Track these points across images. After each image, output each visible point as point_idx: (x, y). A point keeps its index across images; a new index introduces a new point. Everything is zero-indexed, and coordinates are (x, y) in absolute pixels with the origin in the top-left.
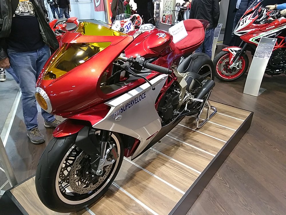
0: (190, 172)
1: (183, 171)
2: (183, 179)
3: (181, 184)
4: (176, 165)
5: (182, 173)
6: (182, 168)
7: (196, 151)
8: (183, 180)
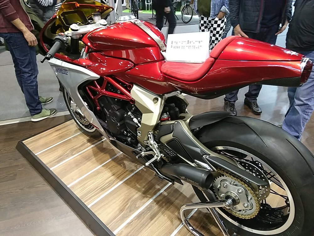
0: (95, 197)
1: (98, 190)
2: (87, 188)
3: (80, 186)
4: (110, 185)
5: (95, 189)
6: (103, 190)
7: (130, 211)
8: (85, 188)
